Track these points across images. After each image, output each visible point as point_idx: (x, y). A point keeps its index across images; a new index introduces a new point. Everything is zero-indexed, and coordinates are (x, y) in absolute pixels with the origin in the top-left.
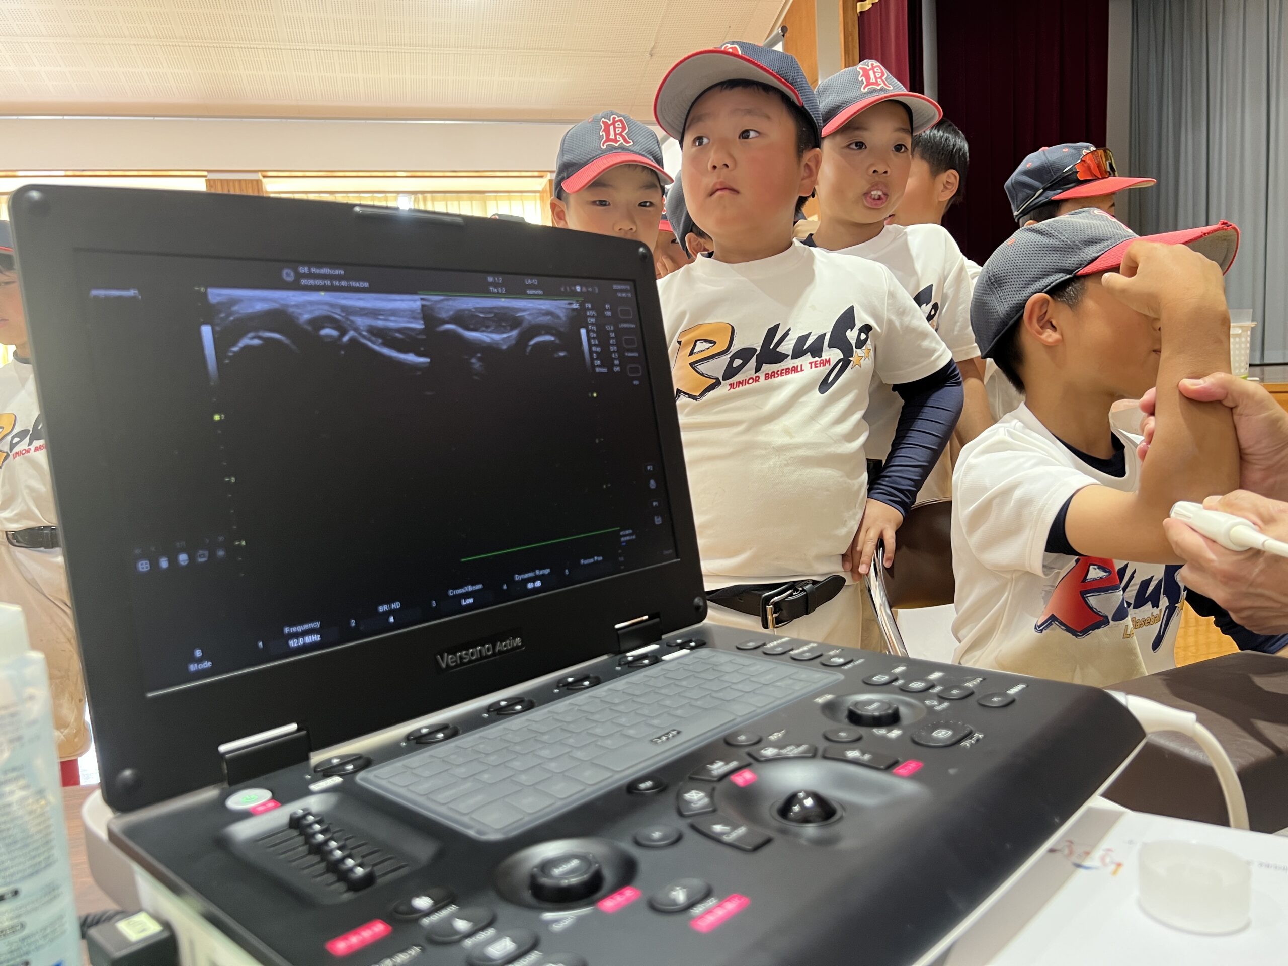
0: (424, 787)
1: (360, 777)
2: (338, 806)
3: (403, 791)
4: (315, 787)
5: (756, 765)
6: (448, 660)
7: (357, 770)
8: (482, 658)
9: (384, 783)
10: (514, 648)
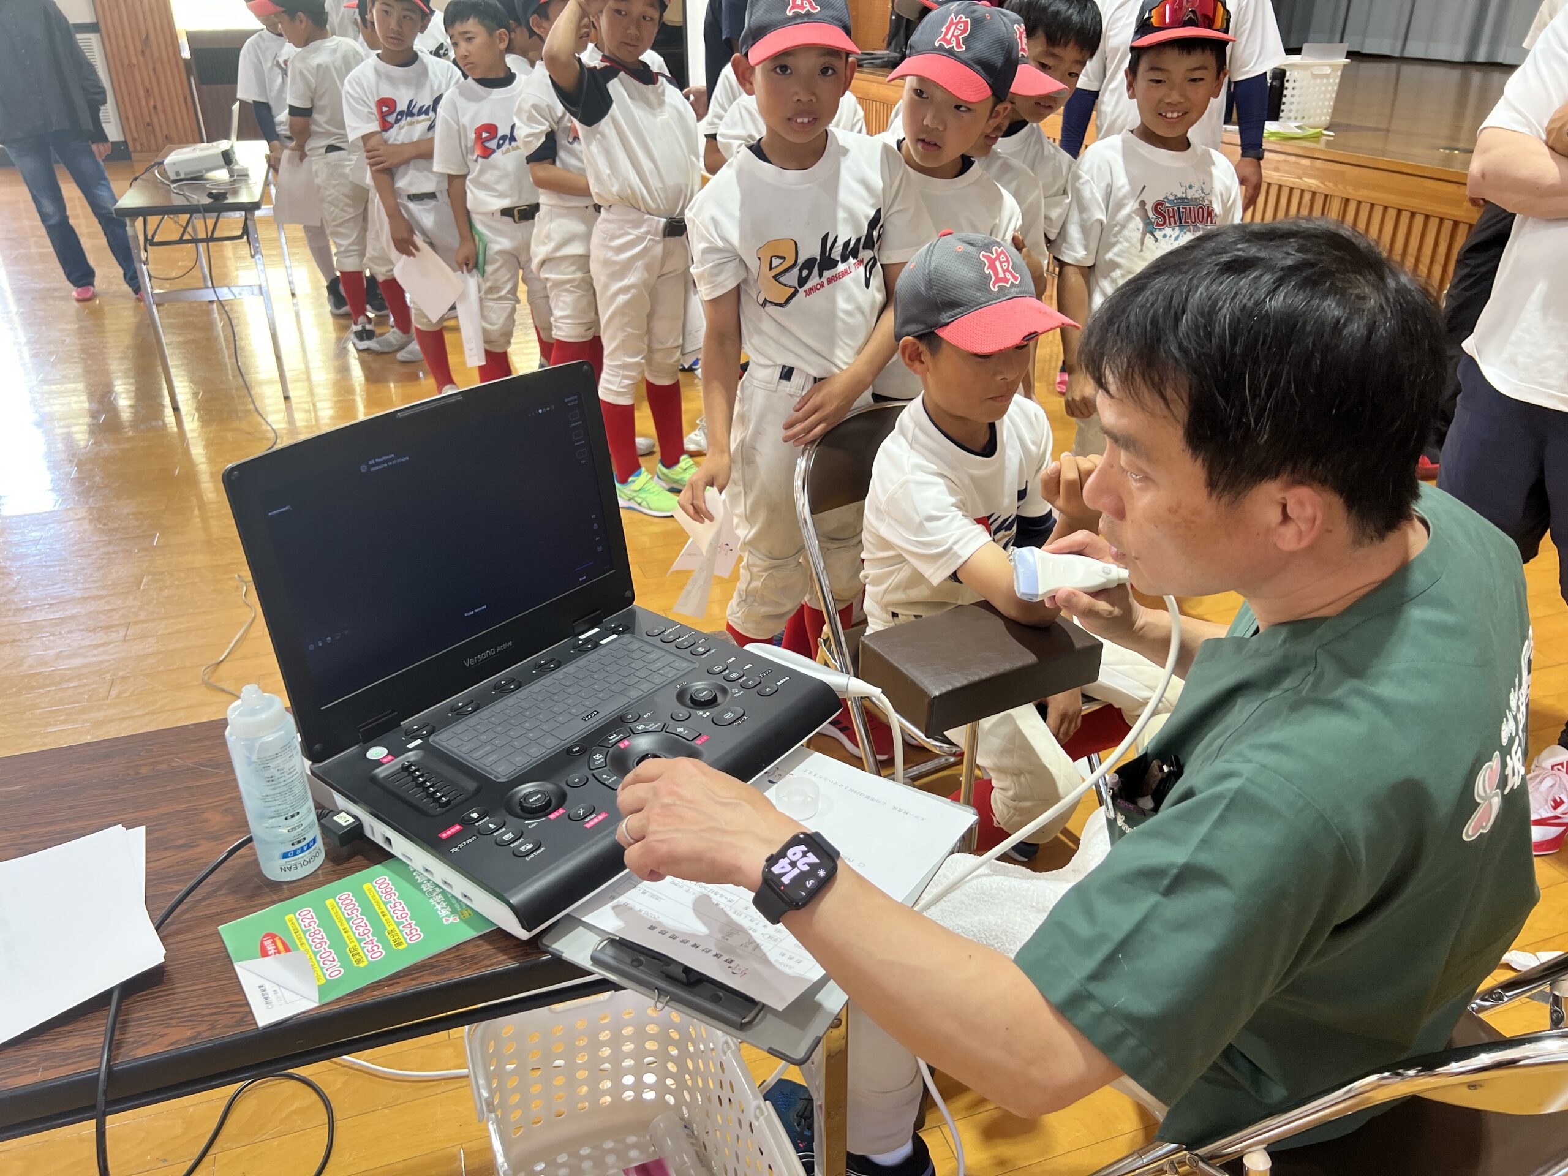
0: (465, 749)
1: (431, 738)
2: (424, 757)
3: (455, 750)
4: (410, 746)
5: (632, 735)
6: (470, 662)
7: (430, 734)
8: (489, 657)
9: (444, 744)
10: (507, 648)
